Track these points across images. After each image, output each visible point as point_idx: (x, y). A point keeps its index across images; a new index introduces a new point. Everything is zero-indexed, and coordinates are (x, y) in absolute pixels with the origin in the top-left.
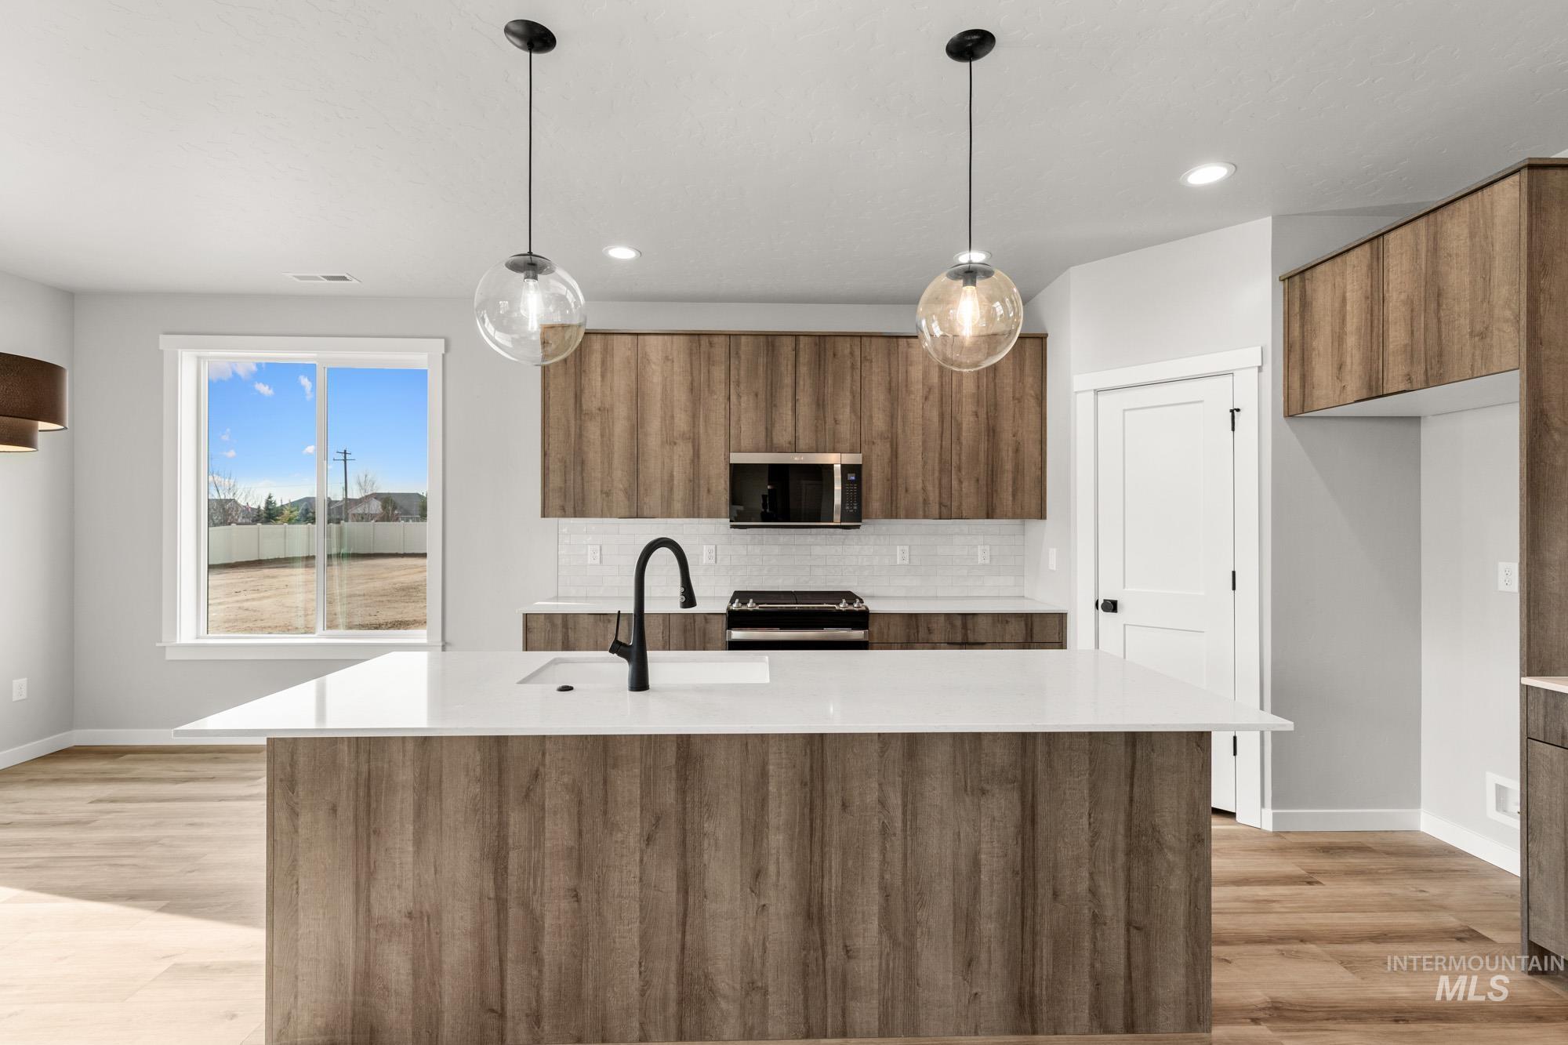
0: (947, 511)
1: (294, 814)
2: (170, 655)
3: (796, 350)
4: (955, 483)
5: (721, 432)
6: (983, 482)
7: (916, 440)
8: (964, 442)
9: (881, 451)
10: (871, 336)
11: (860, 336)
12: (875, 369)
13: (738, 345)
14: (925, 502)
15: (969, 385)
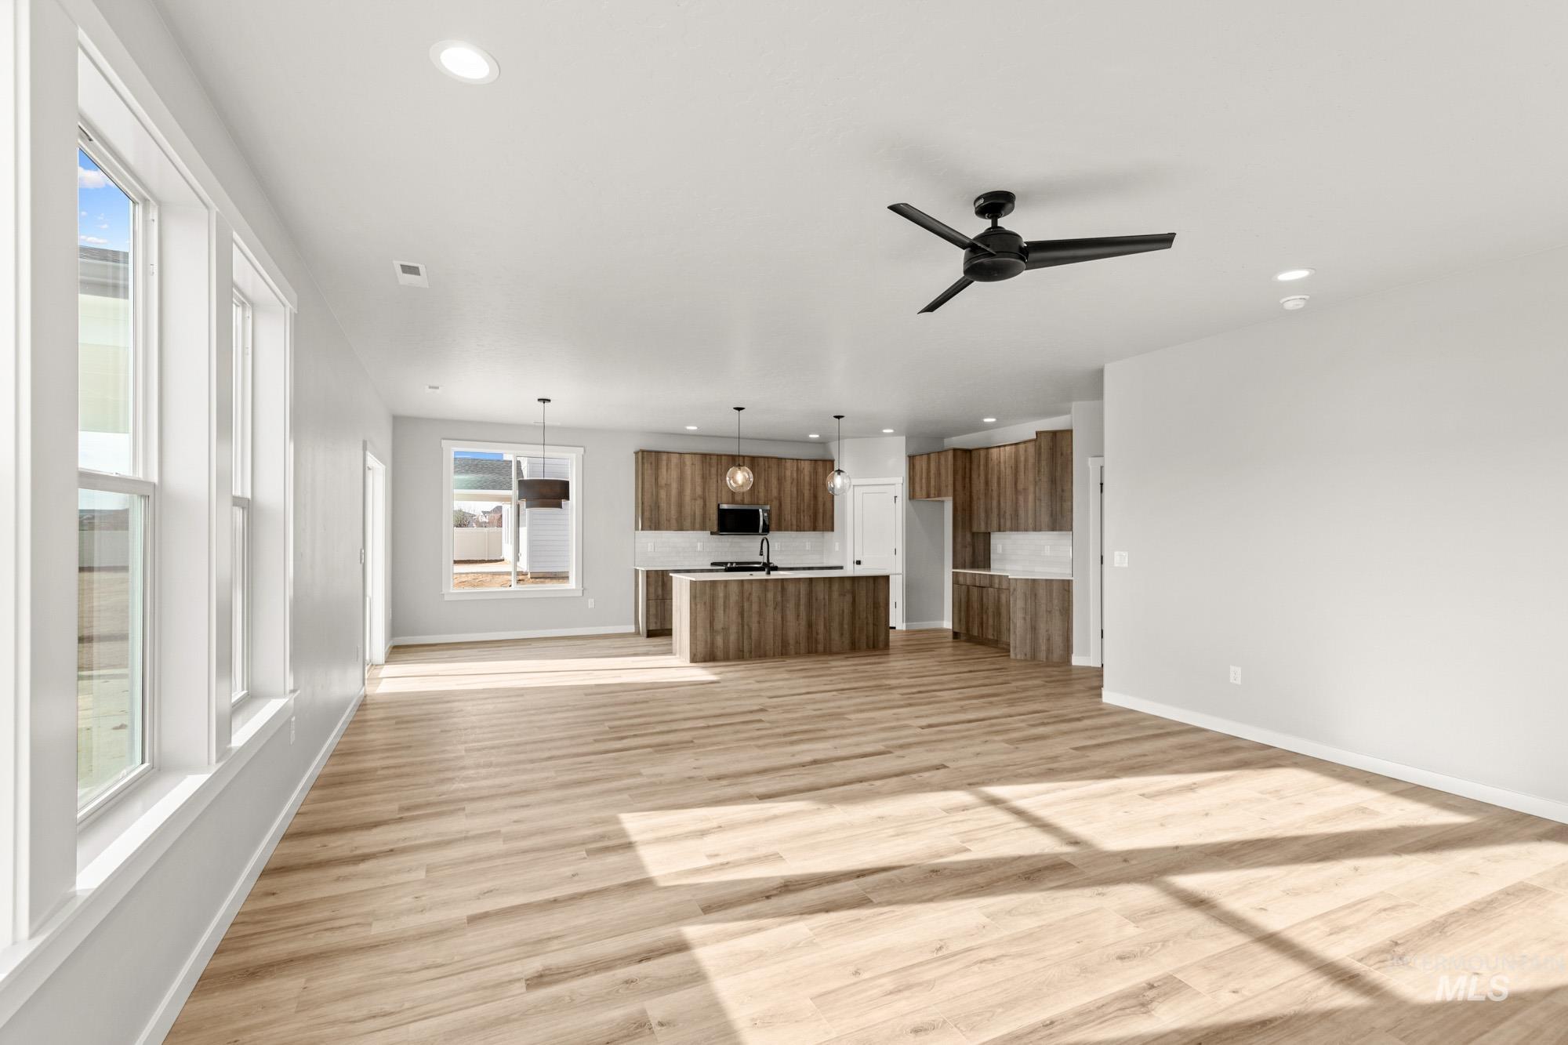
0: (799, 529)
1: (696, 605)
2: (447, 598)
4: (802, 517)
5: (715, 495)
6: (812, 517)
7: (788, 500)
8: (805, 501)
9: (775, 503)
10: (772, 458)
11: (768, 458)
13: (721, 459)
14: (792, 525)
15: (807, 479)
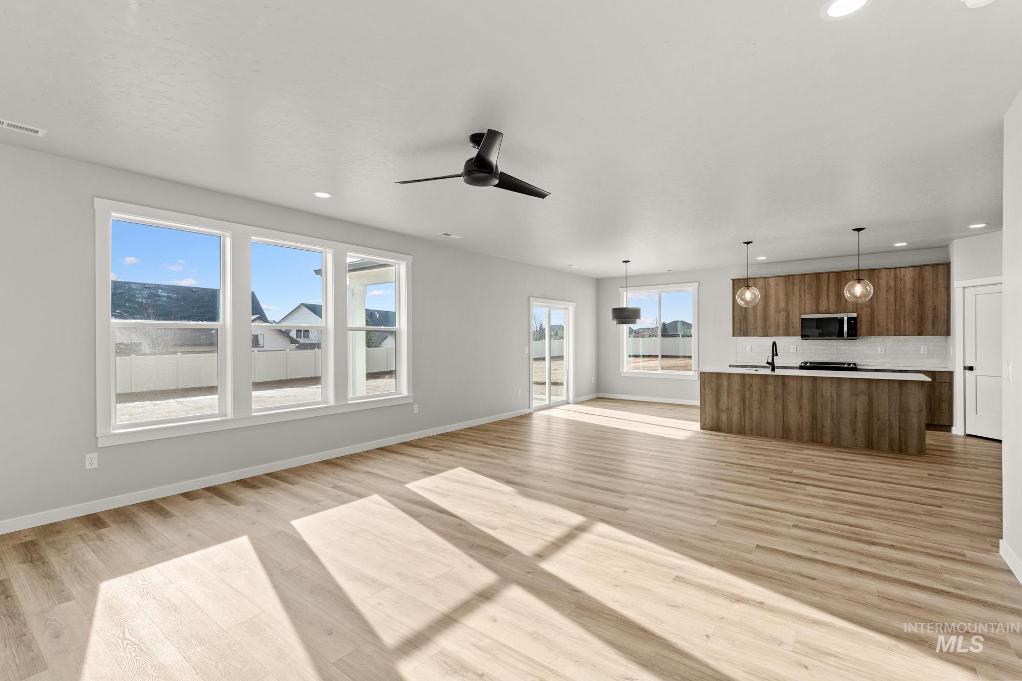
0: (898, 332)
2: (622, 375)
3: (828, 278)
5: (798, 308)
6: (917, 322)
8: (907, 307)
9: (866, 311)
10: (861, 270)
11: (857, 270)
13: (804, 278)
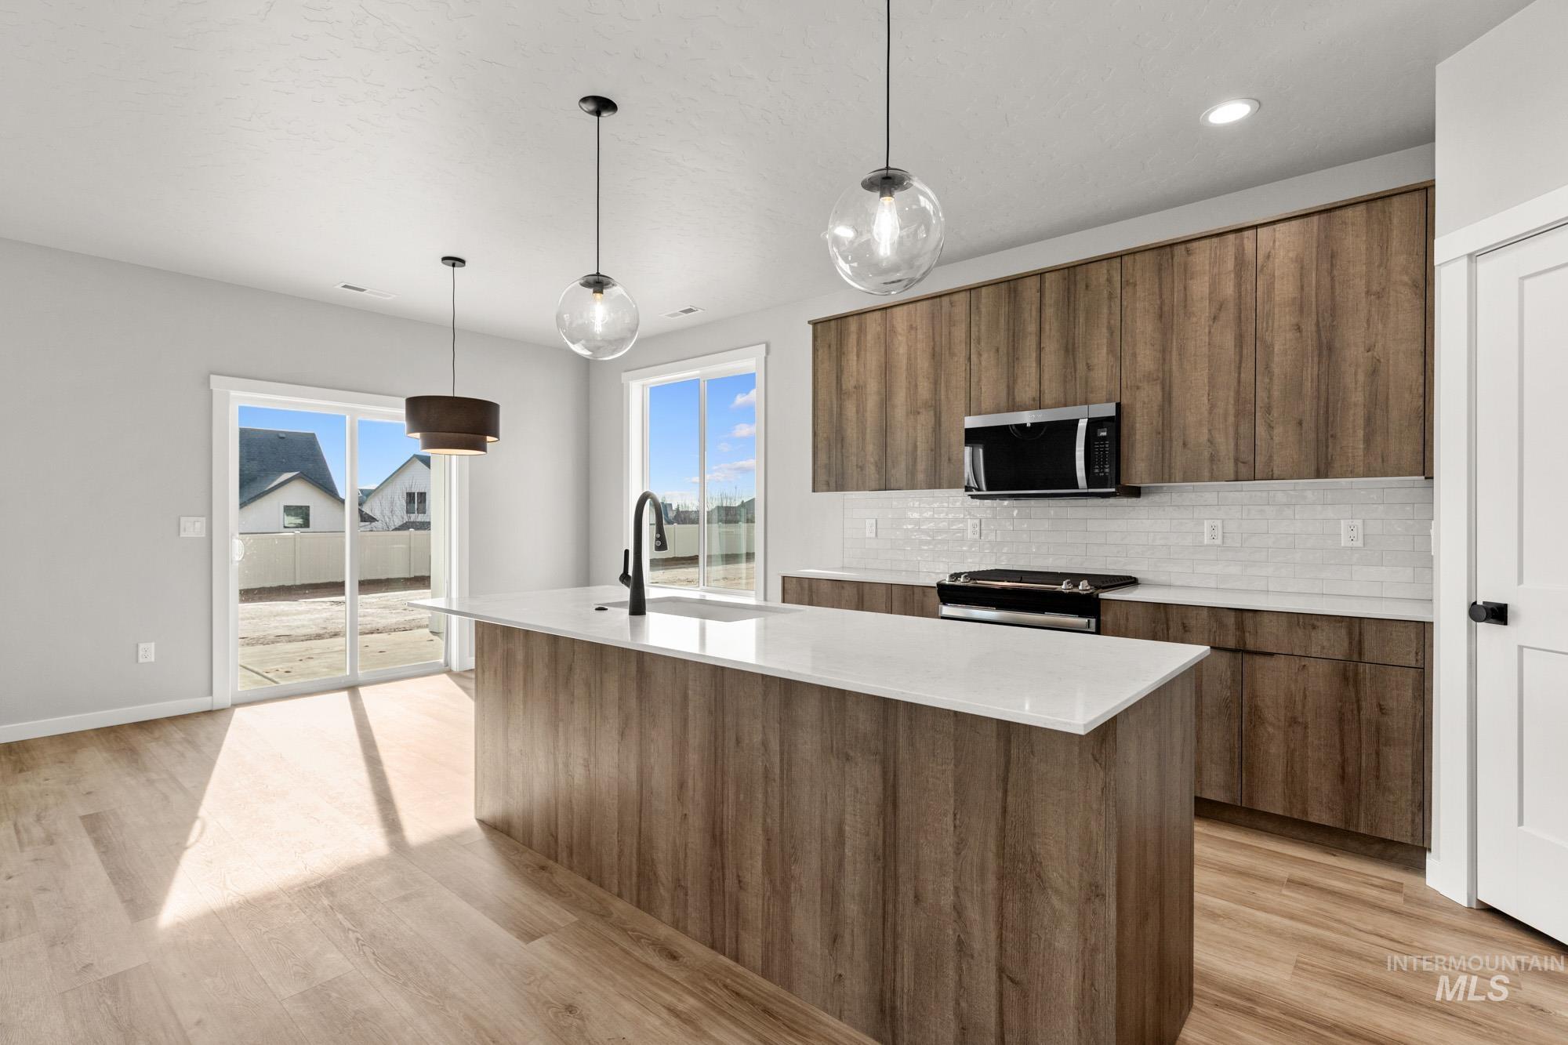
0: (1248, 470)
3: (1041, 291)
4: (1261, 430)
5: (962, 395)
7: (1200, 377)
10: (1133, 253)
11: (1120, 256)
12: (1140, 293)
13: (979, 299)
14: (1213, 459)
15: (1285, 288)
